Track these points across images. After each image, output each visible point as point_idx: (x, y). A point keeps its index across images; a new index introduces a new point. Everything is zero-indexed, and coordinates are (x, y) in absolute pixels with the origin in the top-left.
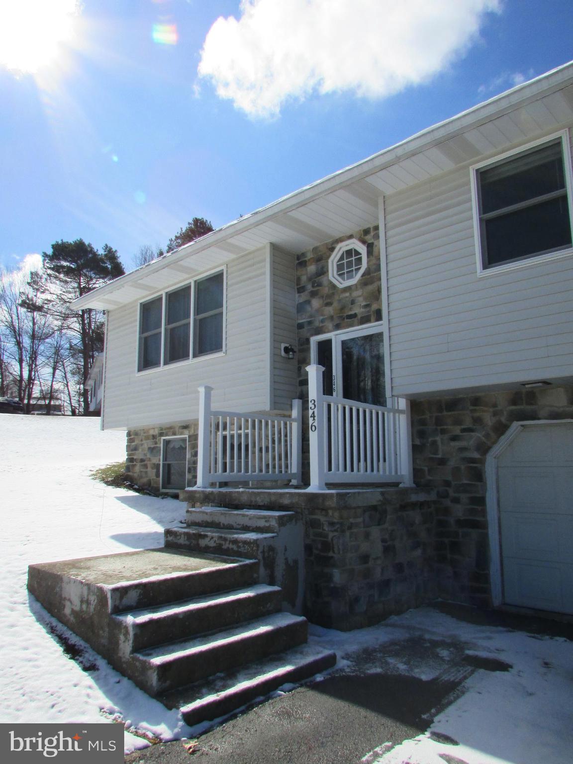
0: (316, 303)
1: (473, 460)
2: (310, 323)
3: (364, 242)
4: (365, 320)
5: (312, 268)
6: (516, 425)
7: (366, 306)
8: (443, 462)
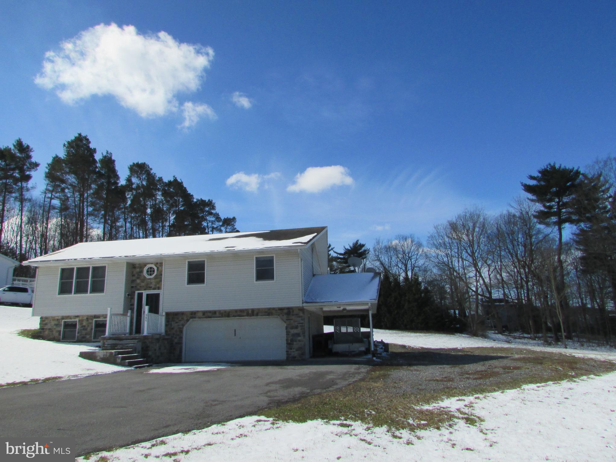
0: (138, 281)
1: (181, 328)
2: (136, 287)
3: (156, 266)
4: (154, 289)
5: (138, 270)
6: (191, 320)
7: (155, 285)
8: (173, 329)
